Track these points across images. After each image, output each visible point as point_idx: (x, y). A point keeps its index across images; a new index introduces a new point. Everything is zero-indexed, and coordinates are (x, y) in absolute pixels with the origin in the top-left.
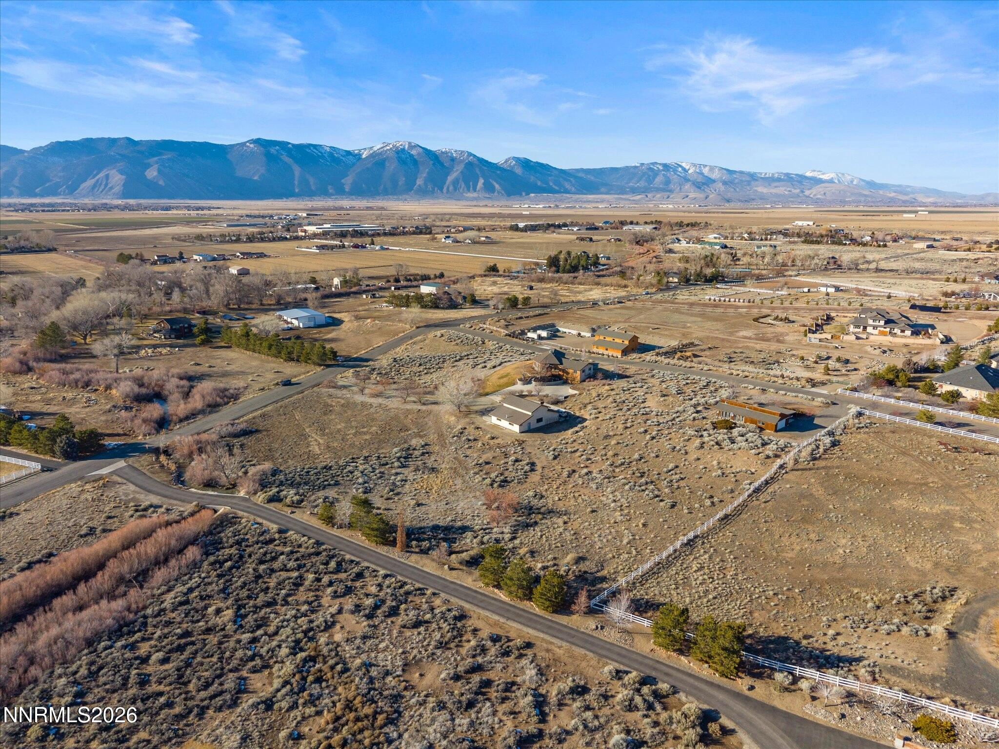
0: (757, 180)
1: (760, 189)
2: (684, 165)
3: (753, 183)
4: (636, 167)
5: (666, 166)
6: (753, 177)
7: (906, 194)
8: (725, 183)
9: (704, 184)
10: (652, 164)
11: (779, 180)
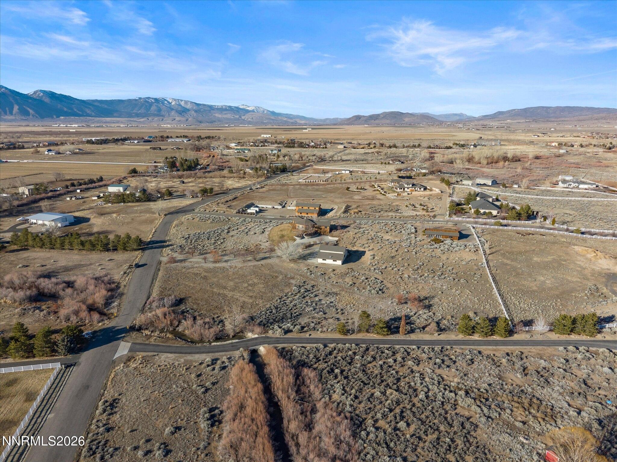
0: (214, 110)
1: (217, 115)
2: (167, 99)
3: (212, 111)
4: (136, 100)
5: (156, 99)
6: (211, 107)
7: (291, 119)
8: (196, 111)
9: (183, 112)
10: (147, 98)
11: (226, 110)
